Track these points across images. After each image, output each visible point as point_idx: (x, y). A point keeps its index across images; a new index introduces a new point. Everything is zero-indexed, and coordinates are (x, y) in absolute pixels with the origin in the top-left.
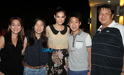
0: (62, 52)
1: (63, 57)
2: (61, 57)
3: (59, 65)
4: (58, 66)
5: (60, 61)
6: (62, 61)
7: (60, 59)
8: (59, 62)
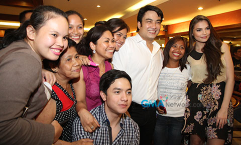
0: (218, 86)
1: (220, 96)
2: (217, 97)
3: (211, 109)
4: (210, 111)
5: (215, 103)
6: (217, 103)
7: (214, 99)
8: (212, 105)
